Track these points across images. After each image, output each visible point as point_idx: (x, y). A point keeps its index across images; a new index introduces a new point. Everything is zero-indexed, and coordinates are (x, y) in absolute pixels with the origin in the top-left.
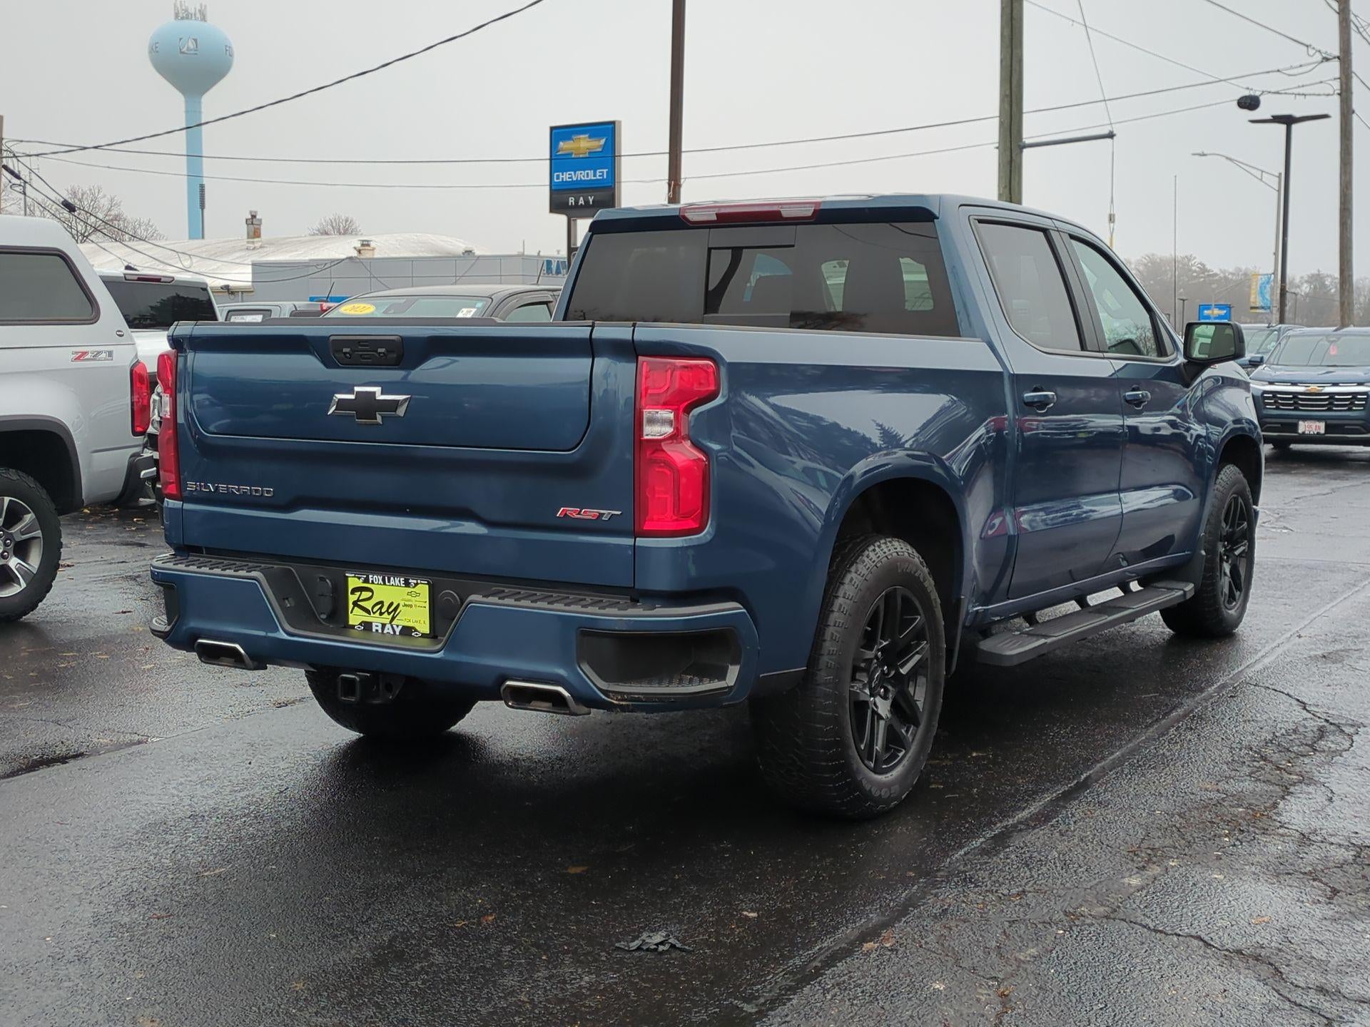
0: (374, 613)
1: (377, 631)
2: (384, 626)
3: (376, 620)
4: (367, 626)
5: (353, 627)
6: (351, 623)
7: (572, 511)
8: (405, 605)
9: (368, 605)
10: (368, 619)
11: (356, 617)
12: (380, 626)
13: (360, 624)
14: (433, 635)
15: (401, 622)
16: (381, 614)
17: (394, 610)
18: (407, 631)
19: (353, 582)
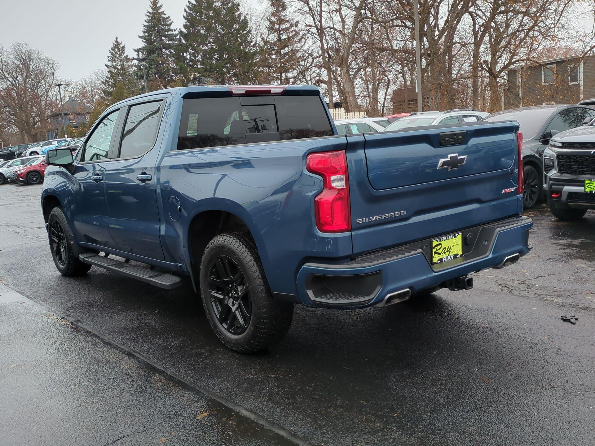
0: (442, 254)
1: (445, 261)
2: (447, 257)
3: (444, 256)
4: (441, 260)
5: (435, 263)
6: (434, 262)
8: (453, 246)
9: (440, 251)
10: (441, 257)
11: (436, 259)
12: (446, 258)
13: (438, 261)
14: (464, 254)
15: (452, 253)
16: (445, 253)
17: (449, 250)
18: (455, 256)
19: (435, 243)
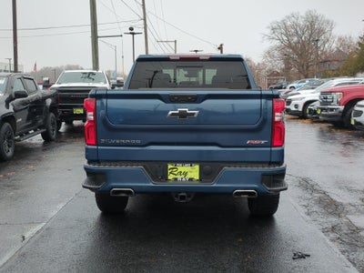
0: (178, 175)
1: (179, 180)
2: (182, 178)
3: (179, 177)
4: (176, 179)
6: (169, 179)
7: (252, 142)
8: (190, 172)
9: (176, 173)
10: (176, 177)
11: (171, 177)
13: (173, 179)
14: (200, 180)
16: (181, 175)
17: (186, 174)
18: (191, 179)
19: (170, 166)
